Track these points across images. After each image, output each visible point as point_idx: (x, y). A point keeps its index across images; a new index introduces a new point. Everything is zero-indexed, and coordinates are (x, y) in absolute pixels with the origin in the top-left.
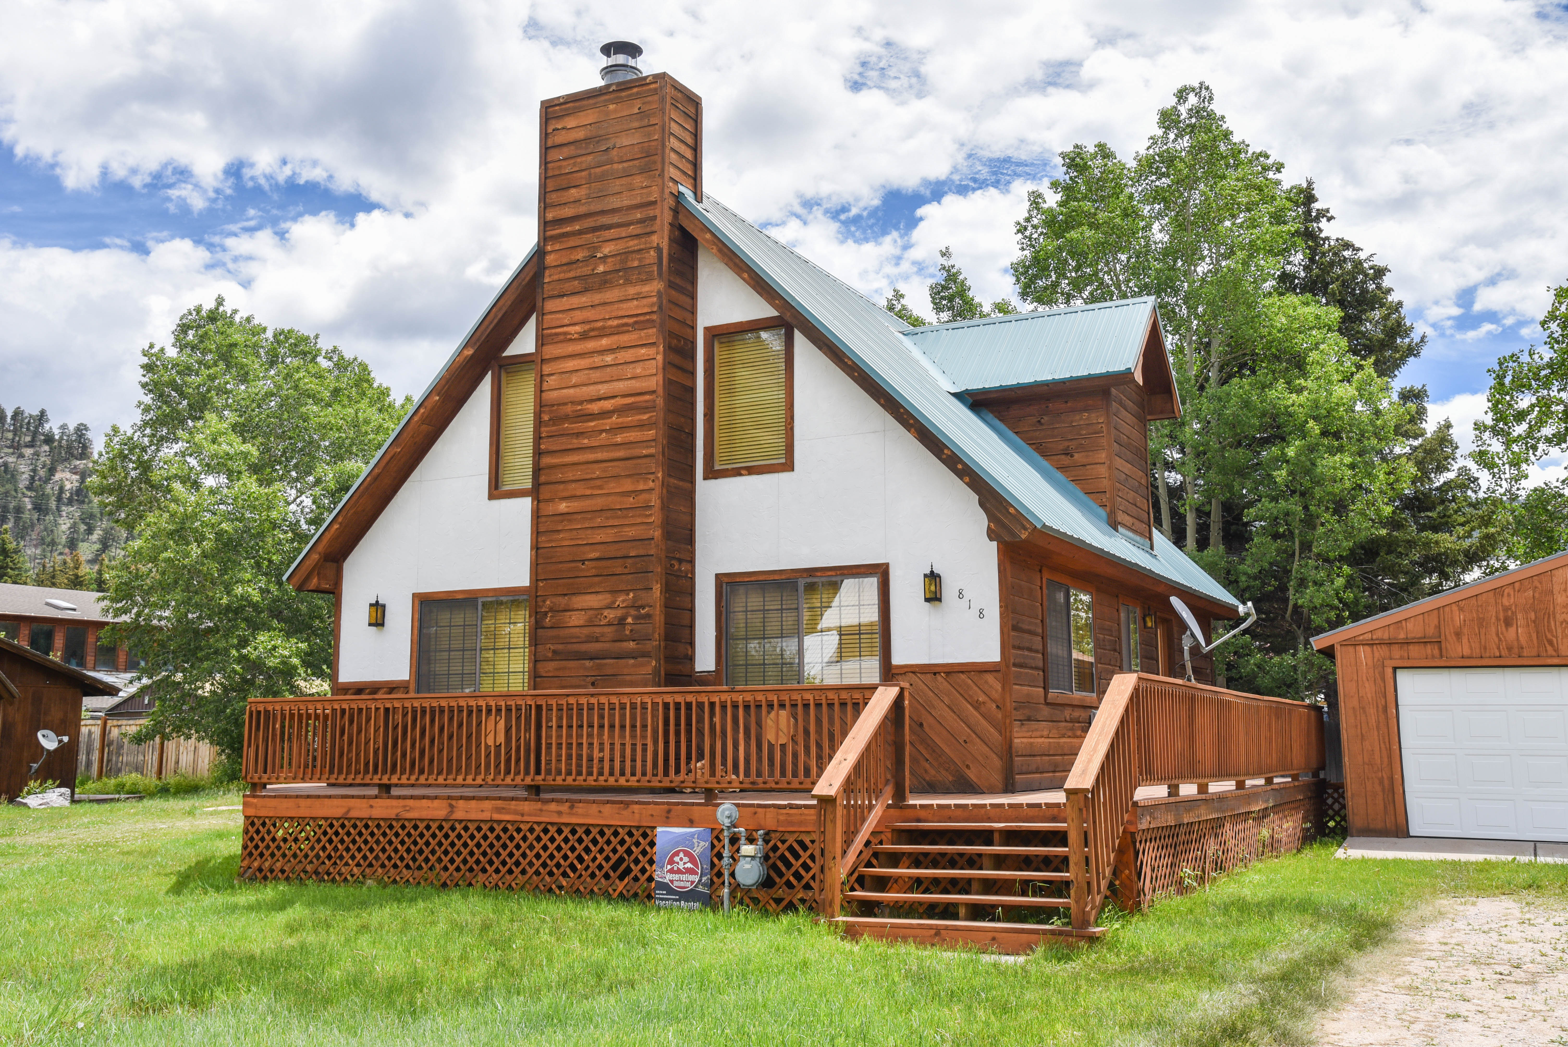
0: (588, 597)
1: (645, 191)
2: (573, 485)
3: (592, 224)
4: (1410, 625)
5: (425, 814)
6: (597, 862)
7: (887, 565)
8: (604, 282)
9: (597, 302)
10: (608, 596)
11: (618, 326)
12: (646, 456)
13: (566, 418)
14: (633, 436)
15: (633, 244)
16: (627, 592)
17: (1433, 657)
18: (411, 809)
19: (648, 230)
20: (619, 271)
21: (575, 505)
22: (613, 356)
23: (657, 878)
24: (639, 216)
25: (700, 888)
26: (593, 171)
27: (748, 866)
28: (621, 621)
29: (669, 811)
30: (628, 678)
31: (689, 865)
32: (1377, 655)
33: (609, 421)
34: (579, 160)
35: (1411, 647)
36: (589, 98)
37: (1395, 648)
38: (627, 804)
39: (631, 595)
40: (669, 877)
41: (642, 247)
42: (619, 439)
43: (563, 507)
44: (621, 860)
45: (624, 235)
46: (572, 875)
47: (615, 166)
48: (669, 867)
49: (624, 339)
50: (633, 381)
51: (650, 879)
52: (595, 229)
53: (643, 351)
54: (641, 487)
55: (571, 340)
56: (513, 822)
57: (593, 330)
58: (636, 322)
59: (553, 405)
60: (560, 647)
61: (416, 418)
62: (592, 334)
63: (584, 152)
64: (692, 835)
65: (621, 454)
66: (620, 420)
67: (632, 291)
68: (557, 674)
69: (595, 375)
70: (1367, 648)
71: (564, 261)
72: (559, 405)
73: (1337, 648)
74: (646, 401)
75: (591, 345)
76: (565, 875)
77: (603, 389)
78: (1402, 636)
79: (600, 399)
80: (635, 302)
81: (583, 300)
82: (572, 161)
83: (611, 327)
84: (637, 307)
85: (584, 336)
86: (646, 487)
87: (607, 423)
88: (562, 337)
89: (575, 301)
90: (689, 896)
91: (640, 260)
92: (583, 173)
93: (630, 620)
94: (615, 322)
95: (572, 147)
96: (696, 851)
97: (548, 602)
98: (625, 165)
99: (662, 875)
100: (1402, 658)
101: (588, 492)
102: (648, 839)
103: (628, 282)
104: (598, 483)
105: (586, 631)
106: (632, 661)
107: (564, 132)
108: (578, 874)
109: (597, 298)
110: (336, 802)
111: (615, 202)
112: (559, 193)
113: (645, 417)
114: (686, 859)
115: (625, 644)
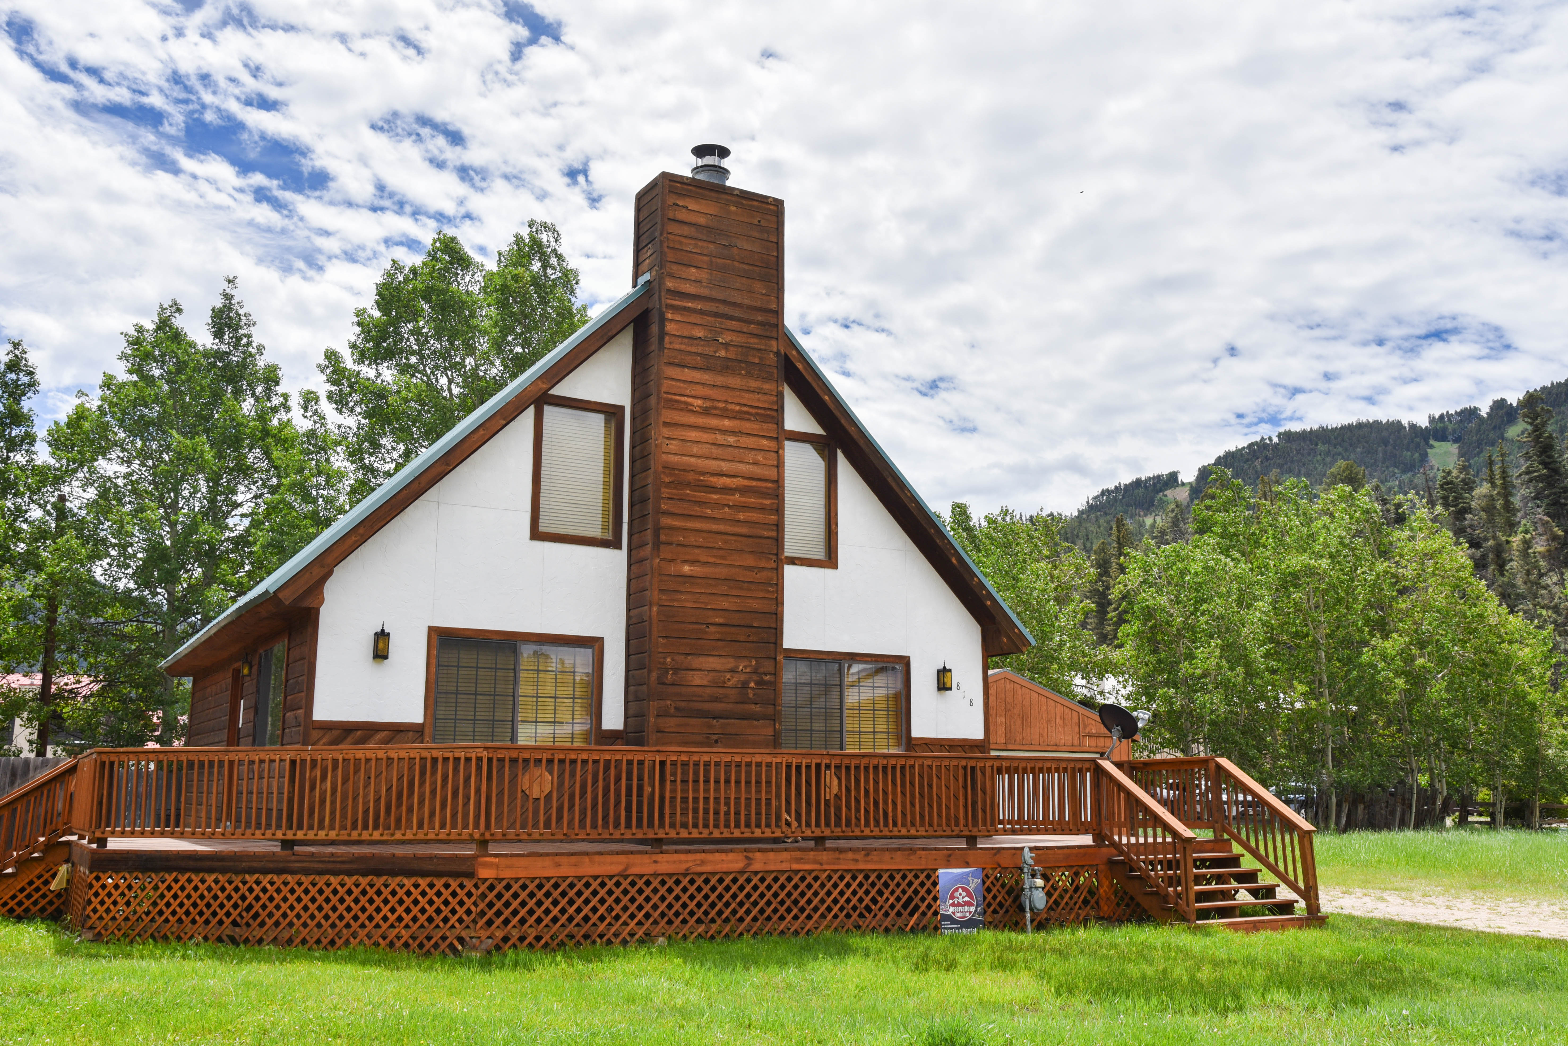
0: (711, 659)
1: (764, 298)
2: (697, 551)
3: (715, 309)
5: (719, 868)
6: (890, 902)
7: (909, 657)
8: (726, 367)
9: (719, 383)
10: (732, 660)
11: (740, 412)
12: (768, 538)
13: (688, 485)
14: (754, 516)
15: (753, 342)
16: (750, 658)
18: (703, 863)
19: (768, 334)
20: (741, 361)
21: (697, 570)
22: (735, 438)
23: (942, 912)
24: (760, 318)
25: (977, 917)
26: (714, 259)
27: (1041, 895)
28: (745, 685)
29: (950, 856)
30: (751, 738)
31: (967, 899)
33: (732, 497)
34: (700, 243)
36: (711, 190)
39: (754, 662)
41: (763, 347)
42: (741, 516)
43: (686, 568)
44: (910, 899)
45: (745, 330)
47: (736, 264)
49: (747, 426)
50: (755, 467)
51: (936, 913)
52: (716, 315)
53: (765, 442)
54: (763, 565)
55: (692, 411)
56: (810, 872)
57: (716, 408)
58: (757, 414)
59: (674, 469)
60: (682, 704)
62: (714, 412)
63: (705, 238)
64: (967, 874)
65: (744, 530)
66: (743, 499)
67: (754, 384)
68: (679, 730)
69: (716, 451)
71: (685, 334)
72: (679, 470)
74: (766, 488)
75: (713, 422)
76: (861, 916)
77: (725, 466)
79: (722, 475)
80: (757, 396)
81: (706, 377)
82: (693, 242)
83: (733, 411)
84: (758, 400)
85: (706, 412)
86: (767, 566)
87: (731, 499)
88: (683, 406)
89: (697, 375)
90: (969, 923)
91: (761, 359)
92: (705, 258)
93: (752, 685)
94: (738, 408)
95: (693, 229)
96: (971, 887)
97: (669, 660)
98: (747, 267)
99: (946, 908)
101: (712, 560)
102: (932, 880)
103: (749, 375)
104: (721, 553)
105: (709, 691)
106: (756, 723)
107: (684, 210)
108: (872, 914)
109: (720, 380)
110: (608, 858)
111: (737, 298)
112: (679, 267)
113: (767, 502)
114: (964, 894)
115: (746, 706)
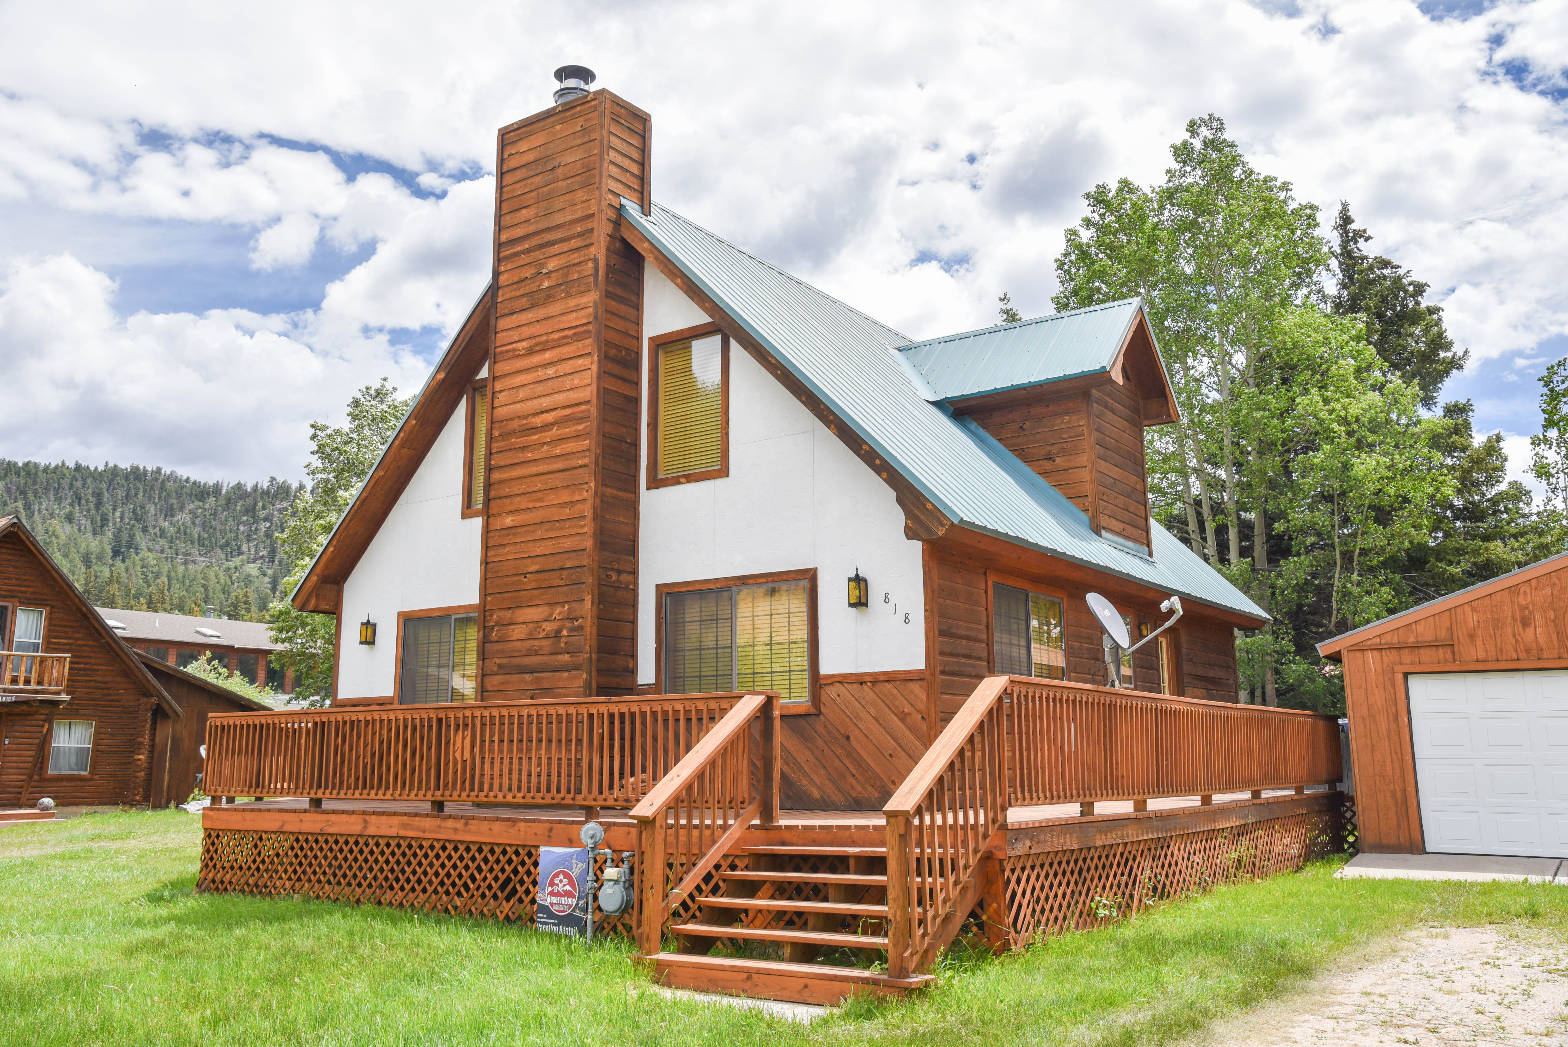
0: (529, 611)
1: (585, 205)
2: (518, 499)
3: (540, 242)
4: (1420, 628)
5: (344, 829)
6: (487, 882)
7: (815, 570)
8: (548, 297)
9: (541, 317)
10: (546, 608)
11: (560, 339)
12: (581, 467)
13: (513, 433)
14: (570, 446)
15: (574, 258)
16: (563, 604)
17: (1446, 661)
18: (333, 823)
19: (587, 242)
20: (561, 284)
21: (519, 519)
22: (554, 369)
24: (579, 229)
26: (541, 190)
27: (610, 891)
28: (557, 634)
29: (551, 830)
30: (562, 691)
31: (568, 888)
32: (1386, 660)
33: (549, 433)
34: (529, 181)
35: (1422, 651)
36: (539, 121)
37: (1405, 653)
38: (514, 821)
39: (567, 607)
40: (550, 899)
41: (582, 259)
42: (558, 451)
43: (509, 521)
44: (508, 880)
45: (566, 249)
46: (465, 895)
47: (560, 183)
48: (550, 889)
49: (565, 351)
50: (571, 393)
51: (533, 901)
52: (541, 246)
53: (580, 361)
54: (577, 498)
55: (519, 356)
56: (416, 839)
57: (538, 344)
58: (575, 334)
59: (502, 421)
60: (504, 661)
61: (397, 443)
62: (537, 348)
63: (534, 173)
64: (571, 855)
65: (560, 465)
66: (559, 432)
67: (572, 303)
68: (501, 688)
69: (539, 389)
70: (1376, 653)
71: (515, 279)
72: (507, 420)
73: (1344, 653)
74: (583, 412)
75: (536, 359)
76: (459, 894)
77: (545, 402)
78: (1412, 639)
79: (542, 412)
80: (574, 314)
81: (530, 316)
82: (523, 183)
83: (553, 340)
84: (576, 318)
85: (531, 352)
86: (581, 498)
87: (548, 436)
88: (511, 354)
89: (523, 318)
90: (567, 920)
91: (579, 272)
92: (534, 194)
93: (565, 633)
94: (557, 336)
95: (524, 170)
96: (575, 873)
97: (495, 617)
98: (569, 181)
99: (544, 898)
100: (1412, 663)
101: (531, 505)
102: (533, 859)
103: (569, 295)
104: (539, 495)
105: (527, 644)
106: (566, 674)
107: (517, 156)
108: (470, 893)
109: (541, 312)
111: (559, 219)
112: (512, 215)
113: (581, 427)
114: (565, 881)
115: (560, 657)
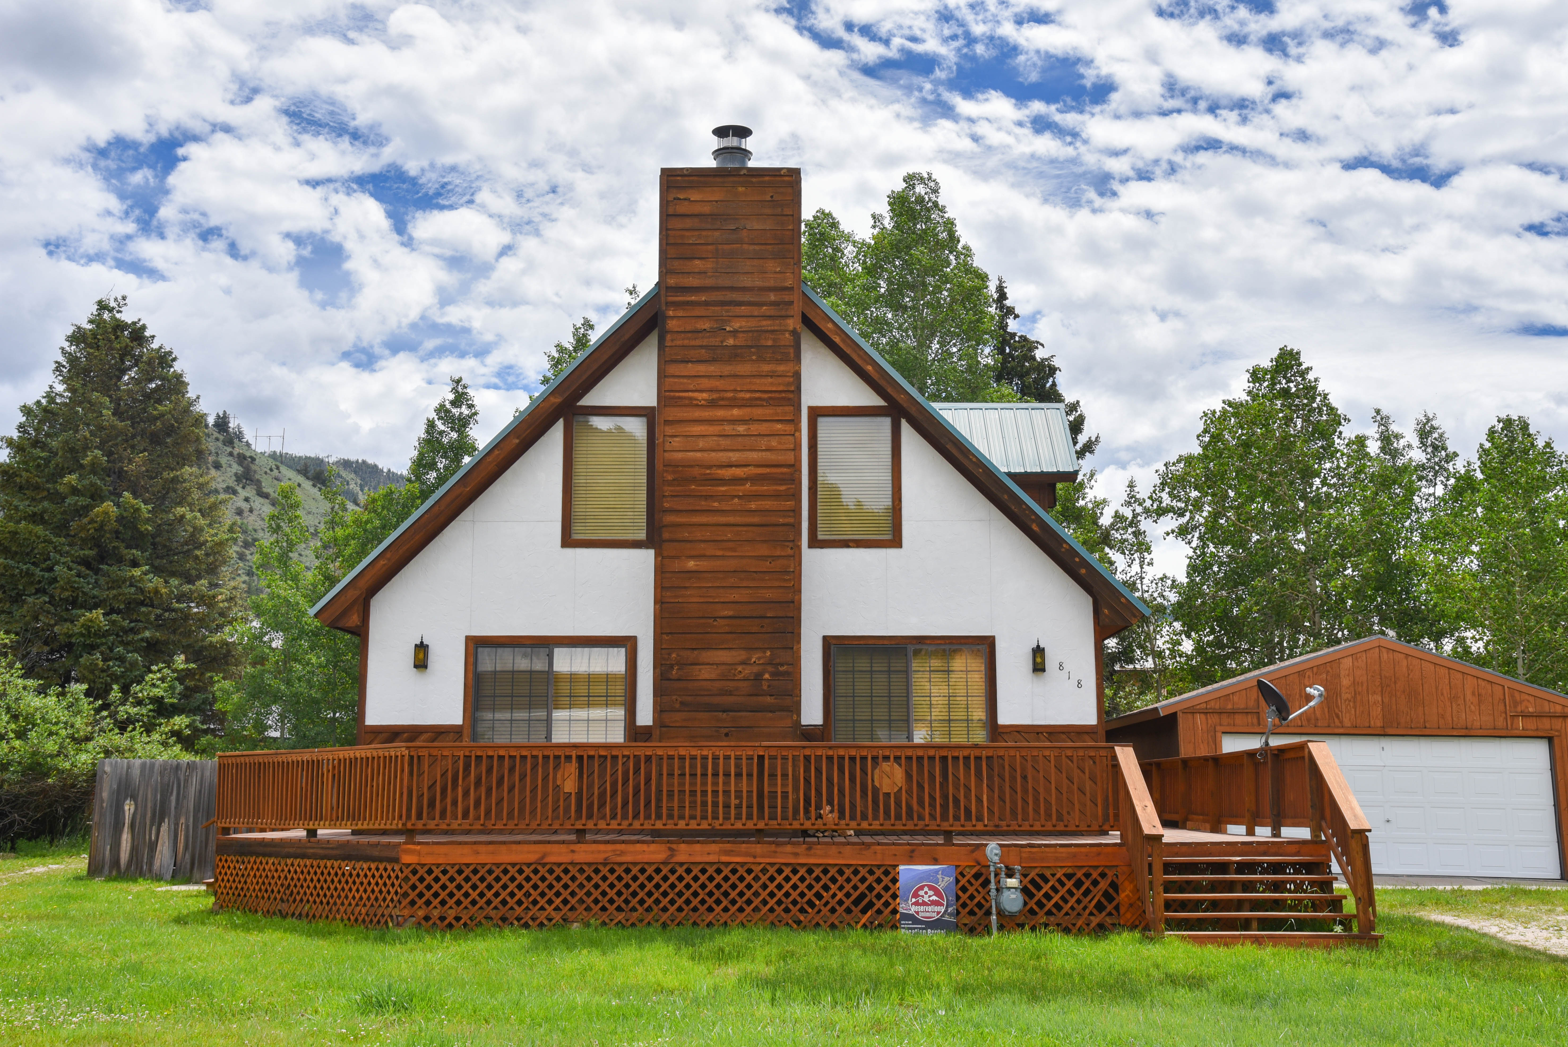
0: (720, 653)
1: (779, 276)
2: (702, 545)
3: (721, 298)
4: (1236, 698)
5: (639, 858)
6: (837, 898)
7: (993, 638)
8: (735, 355)
9: (726, 373)
10: (743, 652)
11: (751, 399)
12: (783, 525)
13: (694, 480)
14: (768, 504)
15: (766, 324)
16: (764, 650)
17: (1253, 724)
18: (622, 853)
19: (783, 313)
20: (751, 347)
21: (704, 565)
22: (746, 427)
23: (901, 910)
24: (772, 298)
25: (947, 918)
26: (720, 247)
27: (1013, 896)
28: (758, 677)
29: (913, 851)
30: (765, 730)
31: (934, 898)
32: (1210, 721)
33: (742, 488)
34: (704, 233)
35: (1237, 716)
36: (715, 176)
37: (1224, 716)
38: (868, 846)
39: (768, 653)
40: (913, 909)
41: (777, 328)
42: (753, 506)
43: (691, 564)
44: (862, 896)
45: (756, 314)
46: (810, 910)
47: (745, 246)
48: (914, 900)
49: (758, 412)
50: (768, 453)
51: (895, 911)
52: (723, 303)
53: (779, 426)
54: (778, 553)
55: (697, 405)
56: (742, 864)
57: (723, 399)
58: (770, 398)
59: (678, 466)
60: (689, 699)
61: (489, 459)
62: (721, 403)
63: (709, 226)
64: (936, 872)
65: (756, 520)
66: (755, 488)
67: (766, 368)
68: (685, 724)
69: (724, 442)
70: (1203, 716)
71: (688, 328)
72: (682, 466)
73: (1180, 715)
74: (782, 473)
75: (720, 413)
76: (802, 910)
77: (734, 457)
78: (1230, 706)
79: (731, 466)
80: (770, 380)
81: (712, 369)
82: (696, 233)
83: (743, 399)
84: (772, 384)
85: (713, 404)
86: (783, 554)
87: (740, 490)
88: (687, 402)
89: (702, 369)
91: (774, 340)
92: (710, 247)
93: (767, 676)
94: (748, 395)
95: (696, 220)
97: (674, 655)
98: (757, 247)
99: (907, 907)
100: (1229, 725)
101: (720, 553)
102: (890, 877)
103: (761, 359)
104: (730, 545)
105: (718, 685)
106: (771, 715)
107: (686, 203)
108: (816, 909)
109: (727, 369)
110: (526, 847)
111: (747, 281)
112: (682, 262)
113: (783, 488)
114: (931, 893)
115: (761, 698)
